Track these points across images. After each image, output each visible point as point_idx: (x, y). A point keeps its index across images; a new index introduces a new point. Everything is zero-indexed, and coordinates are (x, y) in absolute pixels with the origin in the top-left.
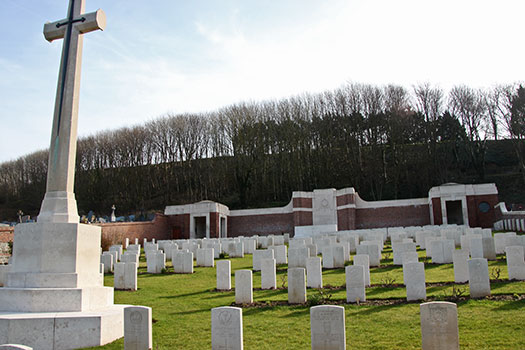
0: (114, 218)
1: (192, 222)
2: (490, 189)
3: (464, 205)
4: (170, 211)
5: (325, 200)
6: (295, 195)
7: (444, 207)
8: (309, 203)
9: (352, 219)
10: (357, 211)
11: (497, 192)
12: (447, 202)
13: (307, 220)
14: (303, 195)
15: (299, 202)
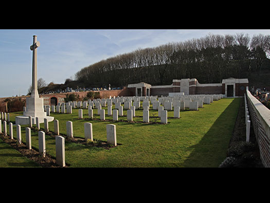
0: (110, 89)
1: (136, 90)
2: (246, 81)
3: (234, 87)
4: (130, 86)
5: (185, 83)
6: (174, 81)
7: (226, 87)
8: (179, 84)
9: (194, 90)
10: (197, 87)
11: (248, 82)
12: (228, 86)
13: (178, 90)
14: (177, 81)
15: (175, 84)
